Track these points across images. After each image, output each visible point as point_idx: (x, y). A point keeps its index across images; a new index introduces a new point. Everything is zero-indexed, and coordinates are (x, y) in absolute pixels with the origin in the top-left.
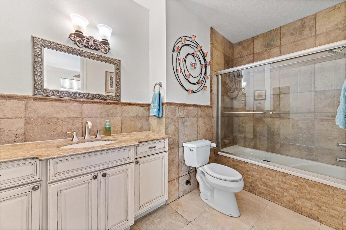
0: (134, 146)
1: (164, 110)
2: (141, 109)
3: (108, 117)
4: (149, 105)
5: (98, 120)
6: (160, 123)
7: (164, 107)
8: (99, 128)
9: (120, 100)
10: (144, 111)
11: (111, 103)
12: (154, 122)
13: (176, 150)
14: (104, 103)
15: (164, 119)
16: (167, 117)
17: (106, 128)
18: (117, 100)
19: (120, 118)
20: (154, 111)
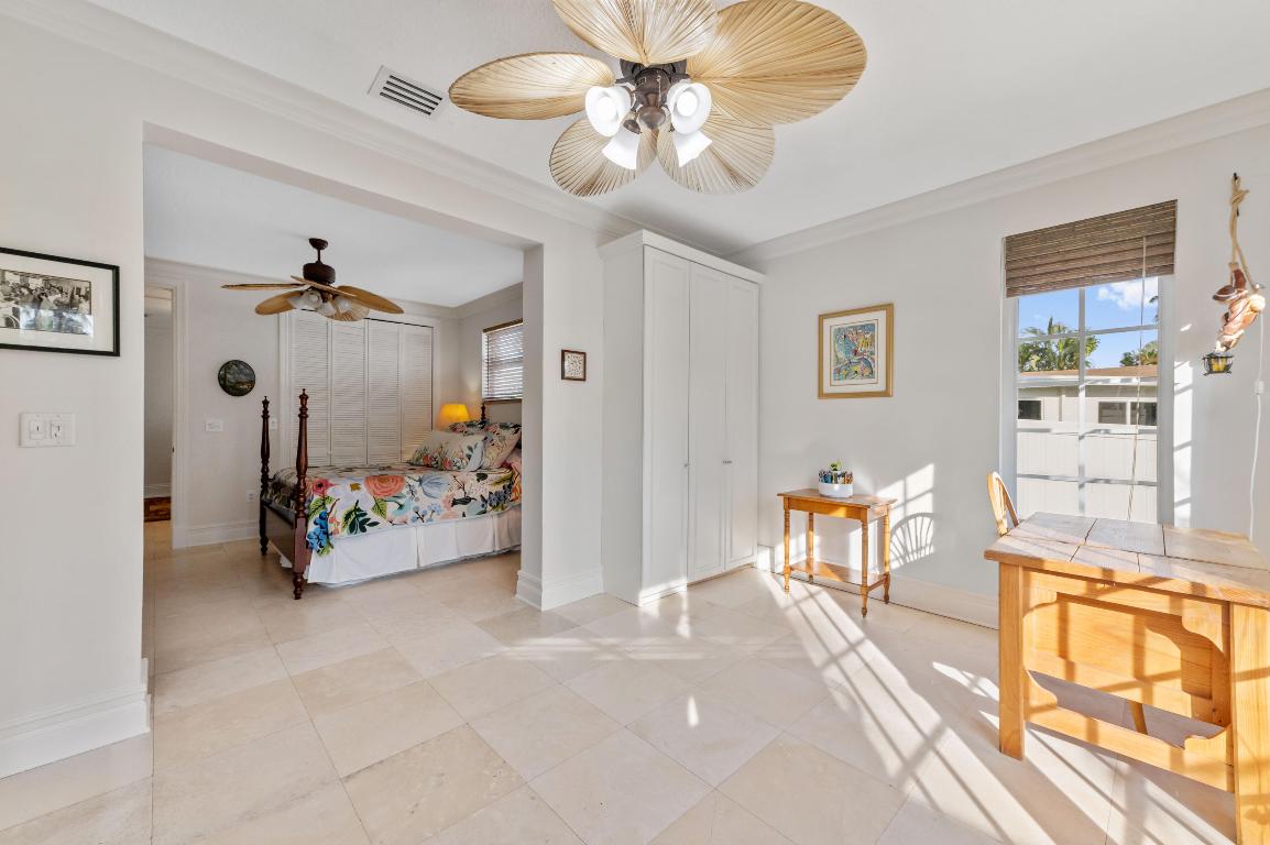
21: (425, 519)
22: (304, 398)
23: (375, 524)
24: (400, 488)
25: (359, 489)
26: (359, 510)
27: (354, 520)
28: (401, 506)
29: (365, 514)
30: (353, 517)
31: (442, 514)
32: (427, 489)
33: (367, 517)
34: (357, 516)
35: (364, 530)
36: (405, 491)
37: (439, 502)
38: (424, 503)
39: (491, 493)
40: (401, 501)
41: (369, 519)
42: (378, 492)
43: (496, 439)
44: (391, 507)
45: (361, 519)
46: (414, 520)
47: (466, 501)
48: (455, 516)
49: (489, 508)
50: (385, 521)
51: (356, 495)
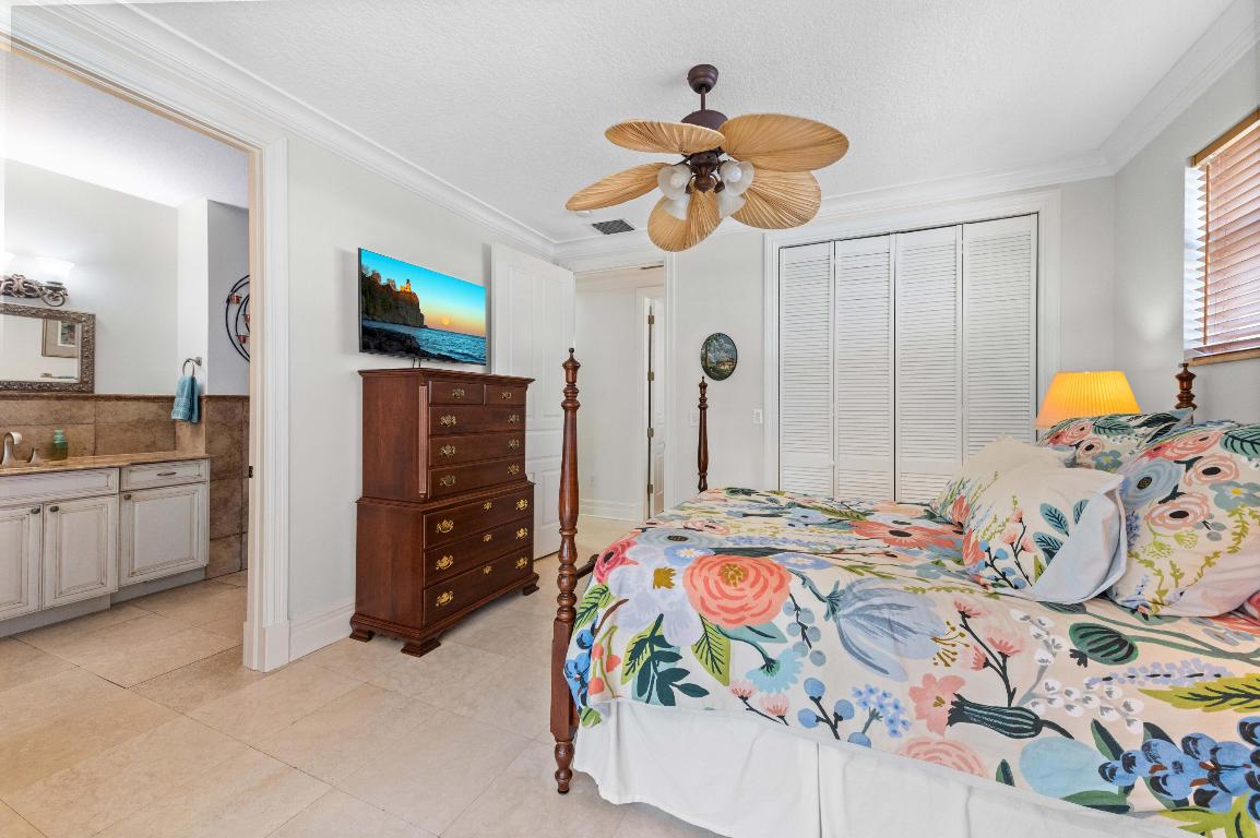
0: (120, 468)
1: (204, 410)
2: (153, 407)
3: (59, 423)
4: (172, 399)
5: (33, 431)
6: (195, 434)
7: (204, 402)
8: (35, 444)
9: (92, 392)
10: (161, 412)
11: (67, 398)
12: (184, 432)
13: (236, 481)
14: (48, 398)
15: (203, 427)
16: (211, 423)
17: (54, 445)
18: (84, 392)
19: (91, 427)
20: (179, 412)
21: (844, 728)
22: (572, 367)
23: (696, 691)
24: (769, 610)
25: (670, 585)
26: (661, 641)
27: (647, 664)
28: (770, 665)
29: (675, 657)
30: (646, 654)
31: (906, 736)
32: (861, 640)
33: (679, 665)
34: (656, 657)
35: (668, 700)
36: (783, 621)
37: (899, 691)
38: (844, 680)
39: (1154, 731)
40: (774, 651)
41: (684, 673)
42: (712, 604)
43: (1195, 486)
44: (744, 659)
45: (663, 666)
46: (807, 721)
47: (1018, 723)
48: (967, 764)
49: (1142, 797)
50: (725, 690)
51: (663, 600)
